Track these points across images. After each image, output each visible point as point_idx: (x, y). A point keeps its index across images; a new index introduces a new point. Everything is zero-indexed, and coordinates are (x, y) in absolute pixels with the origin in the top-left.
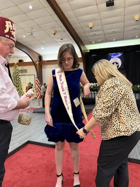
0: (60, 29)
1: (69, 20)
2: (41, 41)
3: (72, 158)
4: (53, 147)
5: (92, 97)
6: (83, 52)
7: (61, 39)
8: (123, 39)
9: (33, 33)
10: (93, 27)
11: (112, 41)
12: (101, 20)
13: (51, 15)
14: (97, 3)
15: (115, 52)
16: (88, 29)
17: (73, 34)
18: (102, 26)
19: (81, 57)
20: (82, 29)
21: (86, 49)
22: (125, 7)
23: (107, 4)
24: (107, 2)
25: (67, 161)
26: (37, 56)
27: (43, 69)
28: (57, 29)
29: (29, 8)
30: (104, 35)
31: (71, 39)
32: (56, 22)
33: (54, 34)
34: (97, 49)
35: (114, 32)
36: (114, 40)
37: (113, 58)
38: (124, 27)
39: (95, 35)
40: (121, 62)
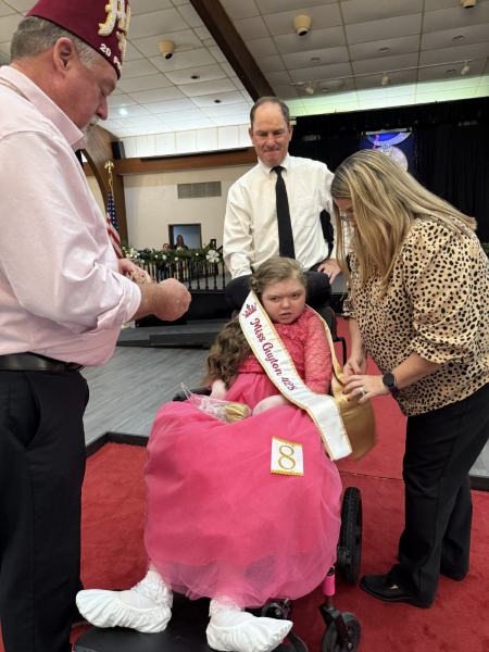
7: (194, 77)
8: (416, 77)
10: (311, 29)
11: (376, 84)
12: (340, 2)
15: (387, 124)
17: (238, 58)
18: (344, 25)
20: (271, 36)
26: (104, 142)
27: (125, 190)
28: (178, 38)
30: (350, 61)
31: (229, 78)
32: (174, 10)
33: (169, 56)
34: (324, 116)
35: (385, 52)
36: (383, 83)
37: (377, 147)
38: (422, 34)
39: (316, 61)
40: (406, 164)
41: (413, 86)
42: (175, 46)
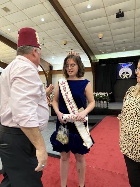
0: (70, 40)
1: (79, 31)
2: (51, 51)
3: (78, 170)
4: (59, 157)
5: (101, 107)
6: (93, 62)
7: (71, 50)
8: (133, 49)
9: (44, 44)
10: (103, 37)
11: (122, 51)
12: (111, 30)
13: (62, 27)
14: (106, 15)
15: (126, 61)
16: (98, 39)
17: (83, 44)
18: (112, 36)
19: (91, 66)
20: (92, 39)
21: (95, 59)
22: (135, 18)
23: (116, 15)
24: (116, 14)
25: (72, 173)
26: (48, 66)
28: (68, 40)
29: (41, 20)
30: (114, 45)
31: (81, 50)
32: (66, 33)
33: (65, 45)
34: (107, 59)
35: (124, 42)
36: (124, 50)
37: (123, 67)
38: (134, 38)
39: (104, 45)
40: (132, 72)
41: (133, 51)
42: (67, 42)
